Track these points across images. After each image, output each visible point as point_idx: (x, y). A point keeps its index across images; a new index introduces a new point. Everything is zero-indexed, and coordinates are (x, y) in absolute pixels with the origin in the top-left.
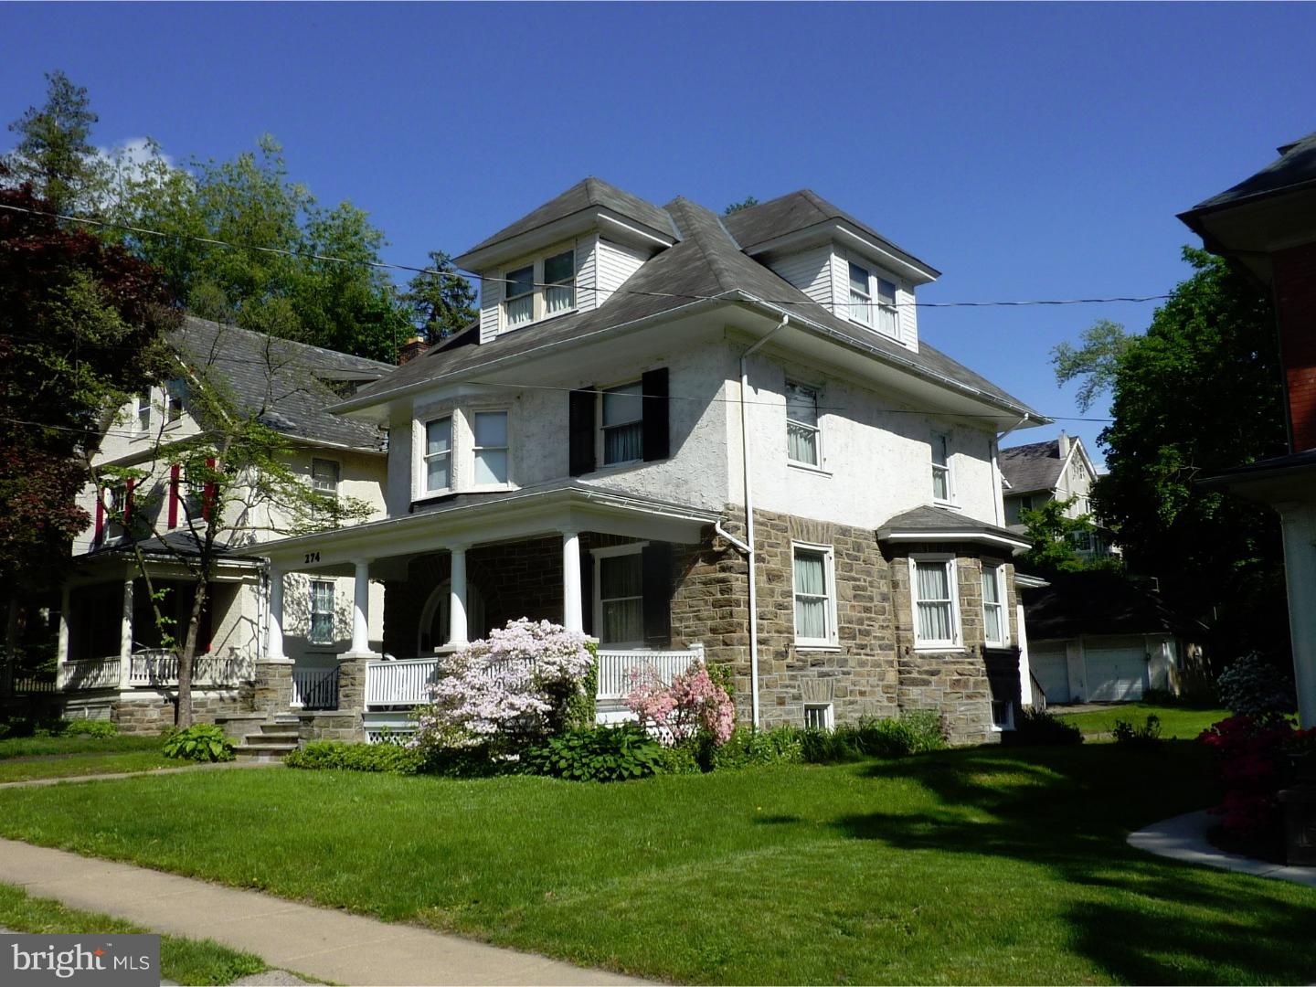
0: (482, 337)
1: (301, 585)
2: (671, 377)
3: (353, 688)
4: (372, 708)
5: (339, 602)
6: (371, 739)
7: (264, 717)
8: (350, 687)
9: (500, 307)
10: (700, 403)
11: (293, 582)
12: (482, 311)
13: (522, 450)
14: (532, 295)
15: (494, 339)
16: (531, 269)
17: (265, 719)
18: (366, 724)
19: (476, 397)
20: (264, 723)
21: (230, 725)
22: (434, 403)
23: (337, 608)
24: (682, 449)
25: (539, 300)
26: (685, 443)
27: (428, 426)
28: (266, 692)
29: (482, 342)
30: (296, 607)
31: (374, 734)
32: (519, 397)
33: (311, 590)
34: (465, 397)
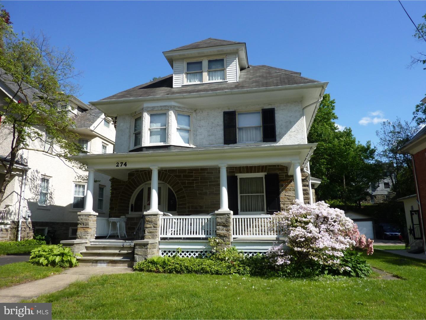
0: (174, 85)
1: (38, 180)
2: (276, 112)
3: (155, 228)
4: (162, 239)
5: (50, 189)
6: (163, 254)
7: (86, 242)
8: (153, 228)
9: (184, 75)
10: (291, 122)
11: (35, 178)
12: (174, 75)
13: (196, 131)
14: (202, 72)
15: (181, 86)
16: (201, 63)
17: (86, 243)
18: (161, 247)
19: (179, 107)
20: (87, 245)
21: (75, 247)
22: (157, 107)
23: (49, 191)
24: (282, 139)
25: (205, 75)
26: (284, 137)
27: (151, 115)
28: (87, 229)
29: (174, 87)
30: (35, 189)
31: (165, 252)
32: (195, 111)
33: (41, 183)
34: (175, 107)
